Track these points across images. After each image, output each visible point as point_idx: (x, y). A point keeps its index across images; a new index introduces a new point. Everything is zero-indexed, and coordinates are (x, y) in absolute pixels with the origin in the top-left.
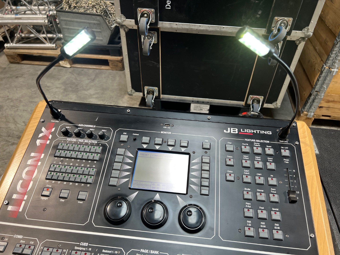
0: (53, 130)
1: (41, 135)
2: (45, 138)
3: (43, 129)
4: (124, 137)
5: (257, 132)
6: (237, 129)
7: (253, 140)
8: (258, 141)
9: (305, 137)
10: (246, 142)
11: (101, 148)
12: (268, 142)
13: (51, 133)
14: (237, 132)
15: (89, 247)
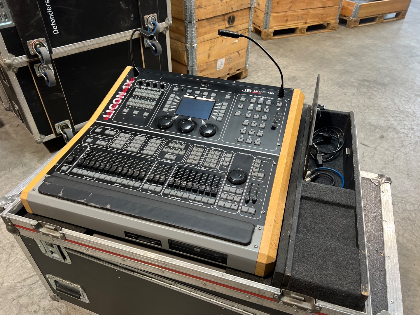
0: (133, 81)
1: (125, 84)
2: (128, 85)
3: (127, 81)
4: (176, 89)
5: (264, 92)
6: (251, 90)
7: (260, 97)
8: (263, 97)
9: (297, 97)
10: (255, 97)
11: (161, 93)
12: (270, 98)
13: (132, 83)
14: (251, 92)
15: (146, 136)
